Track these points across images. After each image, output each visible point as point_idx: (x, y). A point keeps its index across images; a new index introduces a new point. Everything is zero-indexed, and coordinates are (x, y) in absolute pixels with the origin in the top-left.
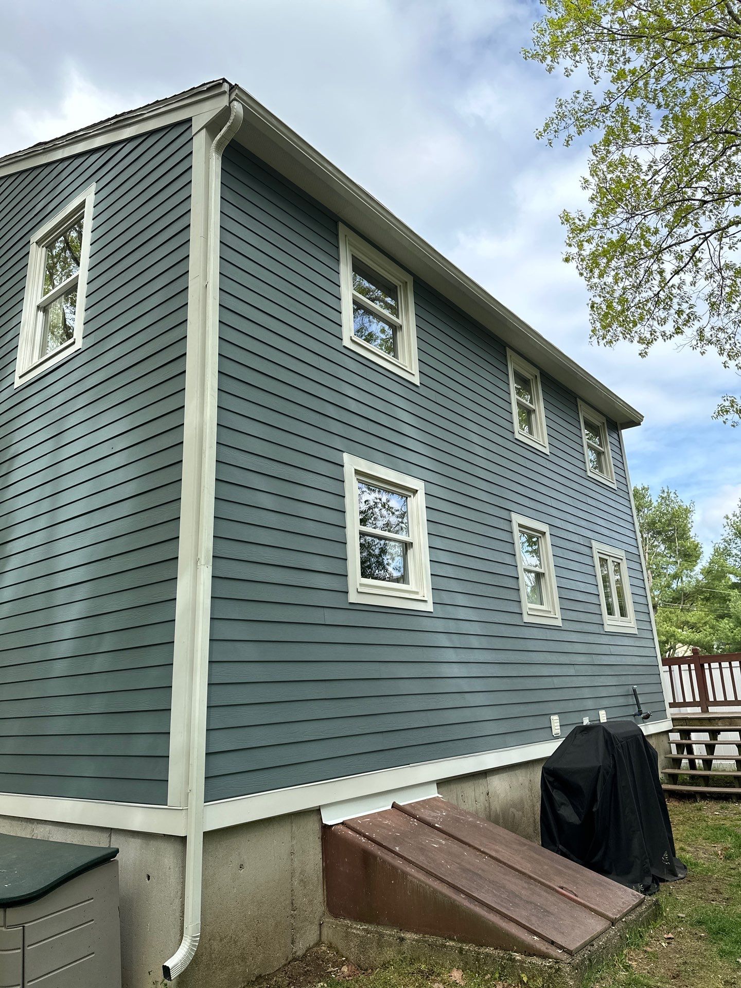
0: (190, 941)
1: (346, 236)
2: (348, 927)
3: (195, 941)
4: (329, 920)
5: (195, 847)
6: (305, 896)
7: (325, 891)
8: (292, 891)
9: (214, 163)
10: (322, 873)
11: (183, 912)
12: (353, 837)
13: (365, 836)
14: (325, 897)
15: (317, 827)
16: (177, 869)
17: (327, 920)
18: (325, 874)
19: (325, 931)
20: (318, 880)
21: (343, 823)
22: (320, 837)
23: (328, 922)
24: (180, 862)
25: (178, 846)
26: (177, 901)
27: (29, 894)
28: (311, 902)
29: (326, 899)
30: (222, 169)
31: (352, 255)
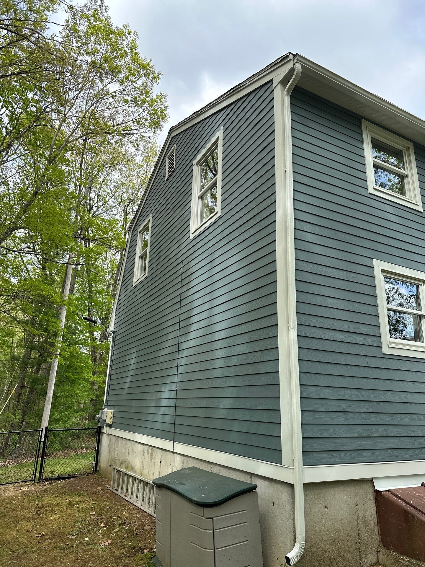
0: (300, 545)
1: (366, 126)
2: (397, 558)
3: (303, 546)
4: (383, 550)
5: (299, 491)
6: (367, 532)
7: (379, 531)
8: (358, 527)
9: (286, 100)
10: (376, 520)
11: (294, 527)
12: (397, 501)
13: (405, 501)
14: (380, 535)
15: (372, 491)
16: (289, 502)
17: (382, 550)
18: (378, 521)
19: (381, 556)
20: (374, 524)
21: (389, 491)
22: (374, 497)
23: (383, 552)
24: (291, 498)
25: (290, 489)
26: (291, 521)
27: (215, 502)
28: (371, 536)
29: (380, 537)
30: (291, 103)
31: (371, 137)
